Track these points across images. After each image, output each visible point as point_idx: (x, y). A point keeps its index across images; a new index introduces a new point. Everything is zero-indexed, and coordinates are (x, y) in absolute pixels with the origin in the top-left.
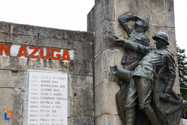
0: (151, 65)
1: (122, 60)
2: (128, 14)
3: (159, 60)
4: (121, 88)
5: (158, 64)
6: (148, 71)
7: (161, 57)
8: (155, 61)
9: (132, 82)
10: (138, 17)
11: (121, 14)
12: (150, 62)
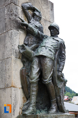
0: (53, 48)
1: (24, 41)
2: (28, 3)
3: (57, 45)
4: (24, 65)
5: (57, 48)
6: (51, 52)
7: (58, 43)
8: (55, 45)
9: (36, 61)
10: (36, 8)
11: (23, 2)
12: (52, 45)
